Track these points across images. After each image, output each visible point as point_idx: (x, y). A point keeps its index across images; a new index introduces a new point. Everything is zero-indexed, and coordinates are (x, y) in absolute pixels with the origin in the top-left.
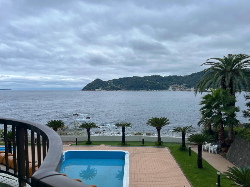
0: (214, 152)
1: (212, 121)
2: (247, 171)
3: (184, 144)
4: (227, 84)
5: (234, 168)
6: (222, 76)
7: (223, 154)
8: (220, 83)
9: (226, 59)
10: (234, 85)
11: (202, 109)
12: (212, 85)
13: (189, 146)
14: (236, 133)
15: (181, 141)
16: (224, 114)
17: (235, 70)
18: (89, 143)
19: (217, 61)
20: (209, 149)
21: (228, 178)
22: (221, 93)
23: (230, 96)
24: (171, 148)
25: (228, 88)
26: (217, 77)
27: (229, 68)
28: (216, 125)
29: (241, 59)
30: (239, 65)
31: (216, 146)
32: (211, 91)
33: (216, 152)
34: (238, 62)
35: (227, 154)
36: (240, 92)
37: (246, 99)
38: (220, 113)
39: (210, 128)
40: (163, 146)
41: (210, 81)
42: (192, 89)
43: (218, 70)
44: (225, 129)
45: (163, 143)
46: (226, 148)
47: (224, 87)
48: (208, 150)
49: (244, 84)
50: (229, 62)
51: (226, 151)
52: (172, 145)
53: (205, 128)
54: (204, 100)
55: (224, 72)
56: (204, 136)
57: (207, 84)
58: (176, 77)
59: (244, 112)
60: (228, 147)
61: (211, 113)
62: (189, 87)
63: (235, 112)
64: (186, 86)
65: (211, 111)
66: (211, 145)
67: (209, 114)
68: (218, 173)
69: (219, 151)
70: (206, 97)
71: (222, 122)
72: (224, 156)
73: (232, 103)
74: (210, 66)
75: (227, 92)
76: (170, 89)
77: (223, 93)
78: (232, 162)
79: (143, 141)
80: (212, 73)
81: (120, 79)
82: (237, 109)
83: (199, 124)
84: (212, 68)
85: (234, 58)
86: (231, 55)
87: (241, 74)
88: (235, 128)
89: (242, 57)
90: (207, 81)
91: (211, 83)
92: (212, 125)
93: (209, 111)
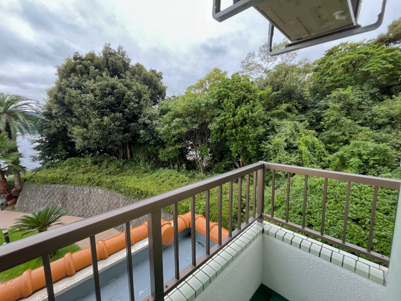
2: (40, 213)
5: (24, 216)
7: (11, 207)
10: (12, 129)
14: (25, 180)
16: (4, 163)
17: (11, 112)
21: (17, 231)
23: (9, 142)
25: (4, 133)
29: (17, 100)
30: (15, 107)
35: (16, 206)
44: (8, 180)
46: (14, 200)
51: (15, 203)
60: (17, 197)
63: (20, 159)
68: (4, 232)
69: (4, 205)
71: (2, 172)
72: (13, 209)
73: (15, 150)
82: (20, 155)
85: (8, 98)
87: (21, 118)
88: (22, 176)
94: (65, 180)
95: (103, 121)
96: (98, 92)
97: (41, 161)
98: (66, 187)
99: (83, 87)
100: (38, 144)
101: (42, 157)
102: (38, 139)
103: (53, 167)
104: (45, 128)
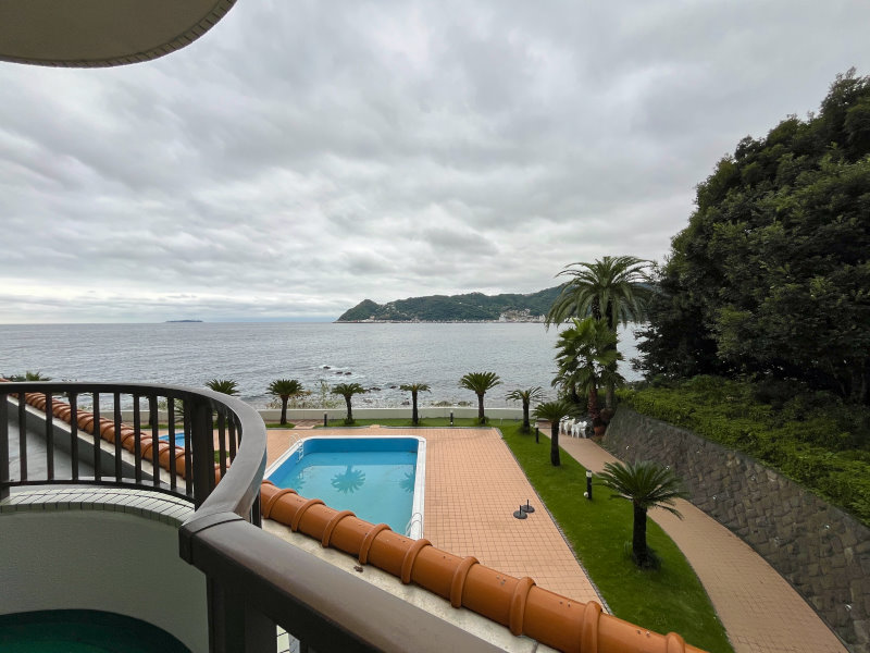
0: (581, 436)
1: (576, 378)
2: (640, 471)
3: (526, 422)
4: (602, 310)
5: (617, 464)
6: (594, 295)
7: (597, 438)
8: (590, 308)
9: (600, 265)
10: (614, 313)
11: (559, 356)
12: (576, 312)
13: (536, 426)
14: (619, 399)
15: (522, 416)
16: (599, 365)
17: (615, 285)
18: (350, 422)
19: (585, 269)
20: (572, 430)
21: (605, 485)
22: (592, 326)
23: (607, 333)
24: (502, 429)
25: (604, 318)
26: (585, 299)
27: (605, 281)
28: (583, 386)
29: (625, 265)
30: (623, 276)
31: (585, 423)
32: (575, 323)
33: (584, 435)
34: (620, 271)
35: (604, 438)
36: (625, 323)
37: (637, 337)
38: (591, 364)
39: (574, 391)
40: (490, 426)
41: (573, 304)
42: (542, 318)
43: (585, 284)
44: (599, 392)
45: (488, 419)
46: (603, 427)
47: (597, 315)
48: (569, 432)
49: (632, 310)
50: (605, 270)
51: (602, 433)
52: (505, 424)
53: (566, 391)
54: (562, 339)
55: (596, 288)
56: (562, 405)
57: (568, 310)
58: (512, 297)
59: (633, 361)
60: (606, 425)
61: (575, 363)
62: (536, 314)
63: (618, 362)
64: (531, 314)
65: (575, 360)
66: (576, 422)
67: (572, 366)
68: (588, 475)
69: (589, 432)
70: (566, 335)
71: (594, 379)
72: (599, 442)
73: (612, 345)
74: (571, 278)
75: (601, 325)
76: (502, 319)
77: (597, 327)
78: (613, 454)
79: (452, 418)
80: (576, 290)
81: (410, 300)
82: (619, 357)
83: (554, 383)
84: (576, 281)
85: (614, 264)
86: (609, 258)
87: (627, 293)
88: (617, 391)
89: (628, 261)
90: (567, 305)
91: (575, 309)
92: (577, 384)
93: (571, 360)
94: (686, 421)
95: (806, 289)
96: (798, 214)
97: (646, 372)
98: (686, 436)
99: (754, 213)
100: (644, 339)
101: (648, 364)
102: (646, 330)
103: (666, 387)
104: (661, 310)
